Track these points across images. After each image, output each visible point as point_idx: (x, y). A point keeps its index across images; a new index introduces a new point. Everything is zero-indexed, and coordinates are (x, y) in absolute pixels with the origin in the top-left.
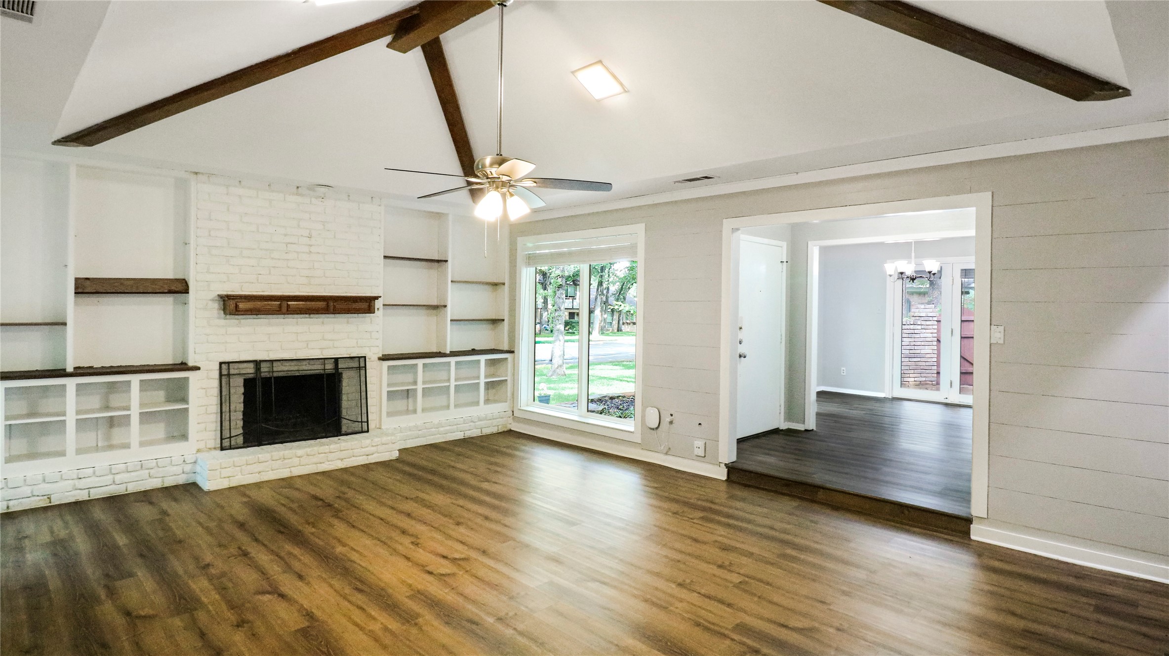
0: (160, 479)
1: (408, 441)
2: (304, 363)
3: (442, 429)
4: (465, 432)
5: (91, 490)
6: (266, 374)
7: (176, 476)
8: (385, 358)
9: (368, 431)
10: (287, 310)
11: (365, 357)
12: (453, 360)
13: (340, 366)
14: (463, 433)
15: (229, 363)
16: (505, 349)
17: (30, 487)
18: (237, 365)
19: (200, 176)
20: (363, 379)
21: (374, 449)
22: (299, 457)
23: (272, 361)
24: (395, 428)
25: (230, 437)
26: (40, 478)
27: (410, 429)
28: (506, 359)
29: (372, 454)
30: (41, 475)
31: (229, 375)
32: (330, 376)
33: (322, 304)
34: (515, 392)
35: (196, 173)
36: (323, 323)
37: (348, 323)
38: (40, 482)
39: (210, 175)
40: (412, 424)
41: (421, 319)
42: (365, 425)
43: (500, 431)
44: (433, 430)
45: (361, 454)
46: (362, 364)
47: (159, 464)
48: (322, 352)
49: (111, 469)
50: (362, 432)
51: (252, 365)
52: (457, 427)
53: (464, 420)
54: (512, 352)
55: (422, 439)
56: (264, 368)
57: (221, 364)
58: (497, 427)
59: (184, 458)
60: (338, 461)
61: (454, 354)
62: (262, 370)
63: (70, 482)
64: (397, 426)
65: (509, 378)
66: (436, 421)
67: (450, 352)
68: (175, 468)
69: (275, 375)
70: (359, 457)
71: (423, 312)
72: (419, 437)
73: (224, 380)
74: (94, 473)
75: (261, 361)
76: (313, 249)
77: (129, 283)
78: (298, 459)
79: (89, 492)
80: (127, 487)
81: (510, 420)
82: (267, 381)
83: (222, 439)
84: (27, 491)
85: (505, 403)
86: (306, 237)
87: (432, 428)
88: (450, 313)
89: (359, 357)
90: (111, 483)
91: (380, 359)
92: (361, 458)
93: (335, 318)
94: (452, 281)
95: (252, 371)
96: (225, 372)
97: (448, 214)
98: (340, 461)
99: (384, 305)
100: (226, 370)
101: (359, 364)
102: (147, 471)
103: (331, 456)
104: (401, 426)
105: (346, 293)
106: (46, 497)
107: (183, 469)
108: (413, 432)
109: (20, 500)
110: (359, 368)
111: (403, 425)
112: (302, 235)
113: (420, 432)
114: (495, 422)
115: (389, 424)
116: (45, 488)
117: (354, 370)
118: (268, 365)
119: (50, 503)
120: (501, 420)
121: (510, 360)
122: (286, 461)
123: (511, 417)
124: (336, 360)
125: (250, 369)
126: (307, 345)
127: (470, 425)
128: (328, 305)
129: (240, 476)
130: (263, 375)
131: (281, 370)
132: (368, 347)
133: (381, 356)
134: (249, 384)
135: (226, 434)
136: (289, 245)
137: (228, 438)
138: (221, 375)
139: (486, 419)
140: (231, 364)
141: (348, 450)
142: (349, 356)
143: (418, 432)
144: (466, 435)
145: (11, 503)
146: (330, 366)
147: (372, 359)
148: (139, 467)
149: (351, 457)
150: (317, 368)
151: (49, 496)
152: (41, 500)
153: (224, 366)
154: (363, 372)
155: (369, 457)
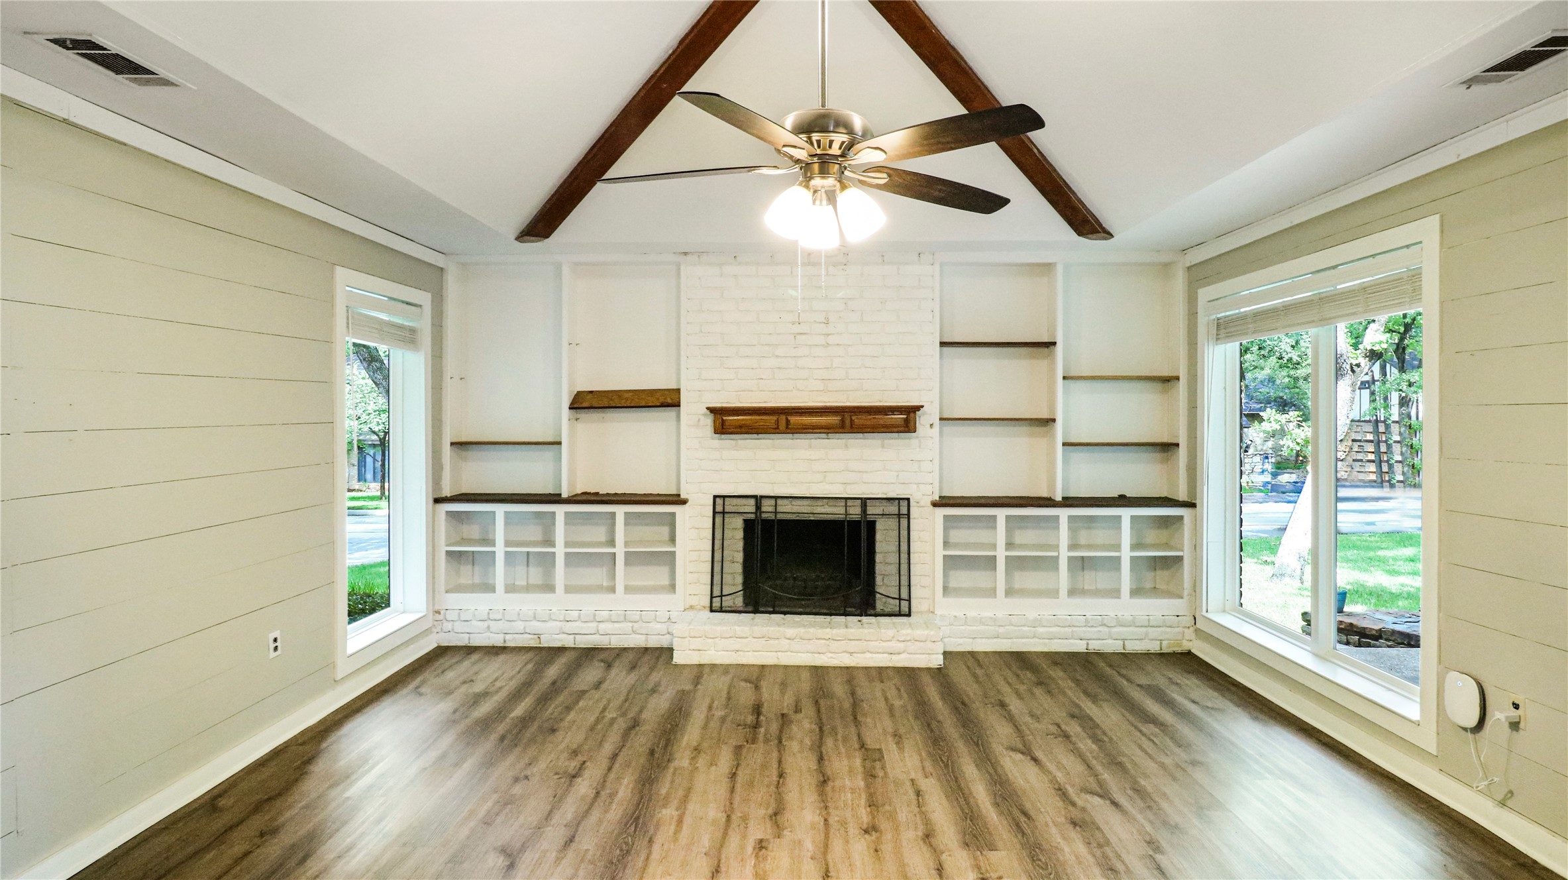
0: (643, 637)
1: (979, 640)
2: (820, 503)
3: (1041, 630)
4: (1090, 642)
5: (577, 636)
6: (769, 515)
7: (661, 637)
8: (943, 502)
9: (909, 615)
10: (787, 428)
11: (908, 499)
12: (1064, 514)
13: (870, 510)
14: (1084, 642)
15: (724, 497)
16: (1181, 500)
17: (523, 622)
18: (735, 501)
19: (689, 257)
20: (904, 533)
21: (901, 645)
22: (789, 639)
23: (776, 498)
24: (955, 617)
25: (721, 596)
26: (531, 613)
27: (982, 621)
28: (1181, 518)
29: (899, 654)
30: (533, 611)
31: (724, 513)
32: (854, 525)
33: (834, 420)
34: (1198, 581)
35: (686, 254)
36: (846, 446)
37: (883, 446)
38: (531, 619)
39: (700, 254)
40: (988, 614)
41: (1020, 442)
42: (904, 604)
43: (1165, 650)
44: (1026, 628)
45: (880, 650)
46: (904, 511)
47: (643, 617)
48: (845, 489)
49: (595, 615)
50: (899, 614)
51: (752, 502)
52: (1072, 631)
53: (1087, 621)
54: (1192, 505)
55: (1005, 640)
56: (767, 506)
57: (715, 497)
58: (1158, 642)
59: (670, 615)
60: (845, 654)
61: (1068, 502)
62: (764, 509)
63: (558, 623)
64: (960, 614)
65: (1186, 553)
66: (1032, 615)
67: (1063, 498)
68: (659, 626)
69: (780, 516)
70: (877, 655)
71: (1024, 429)
72: (997, 637)
73: (719, 519)
74: (579, 617)
75: (762, 497)
76: (831, 340)
77: (626, 395)
78: (788, 641)
79: (575, 638)
80: (610, 640)
81: (1189, 634)
82: (768, 524)
83: (712, 597)
84: (519, 626)
85: (1181, 600)
86: (820, 323)
87: (1024, 626)
88: (1059, 433)
89: (899, 499)
90: (594, 632)
91: (935, 505)
92: (881, 656)
93: (865, 439)
94: (1064, 378)
95: (753, 509)
96: (719, 508)
97: (1055, 263)
98: (848, 655)
99: (941, 419)
100: (721, 506)
101: (901, 508)
102: (630, 624)
103: (834, 645)
104: (968, 614)
105: (880, 401)
106: (536, 636)
107: (668, 629)
108: (987, 627)
109: (515, 635)
110: (899, 515)
111: (972, 614)
112: (815, 321)
113: (1001, 630)
114: (1154, 633)
115: (948, 608)
116: (535, 626)
117: (893, 518)
118: (772, 502)
119: (540, 643)
120: (1168, 630)
121: (1186, 520)
122: (771, 642)
123: (1192, 629)
124: (864, 502)
125: (750, 506)
126: (825, 477)
127: (1100, 631)
128: (843, 421)
129: (712, 652)
130: (764, 516)
131: (788, 510)
132: (916, 484)
133: (938, 499)
134: (749, 526)
135: (717, 592)
136: (798, 337)
137: (719, 596)
138: (715, 513)
139: (1133, 624)
140: (726, 499)
141: (861, 640)
142: (885, 497)
143: (997, 628)
144: (1090, 648)
145: (508, 637)
146: (855, 511)
147: (922, 503)
148: (622, 618)
149: (865, 653)
150: (835, 512)
151: (539, 636)
152: (532, 639)
153: (719, 501)
154: (904, 522)
155: (894, 657)
